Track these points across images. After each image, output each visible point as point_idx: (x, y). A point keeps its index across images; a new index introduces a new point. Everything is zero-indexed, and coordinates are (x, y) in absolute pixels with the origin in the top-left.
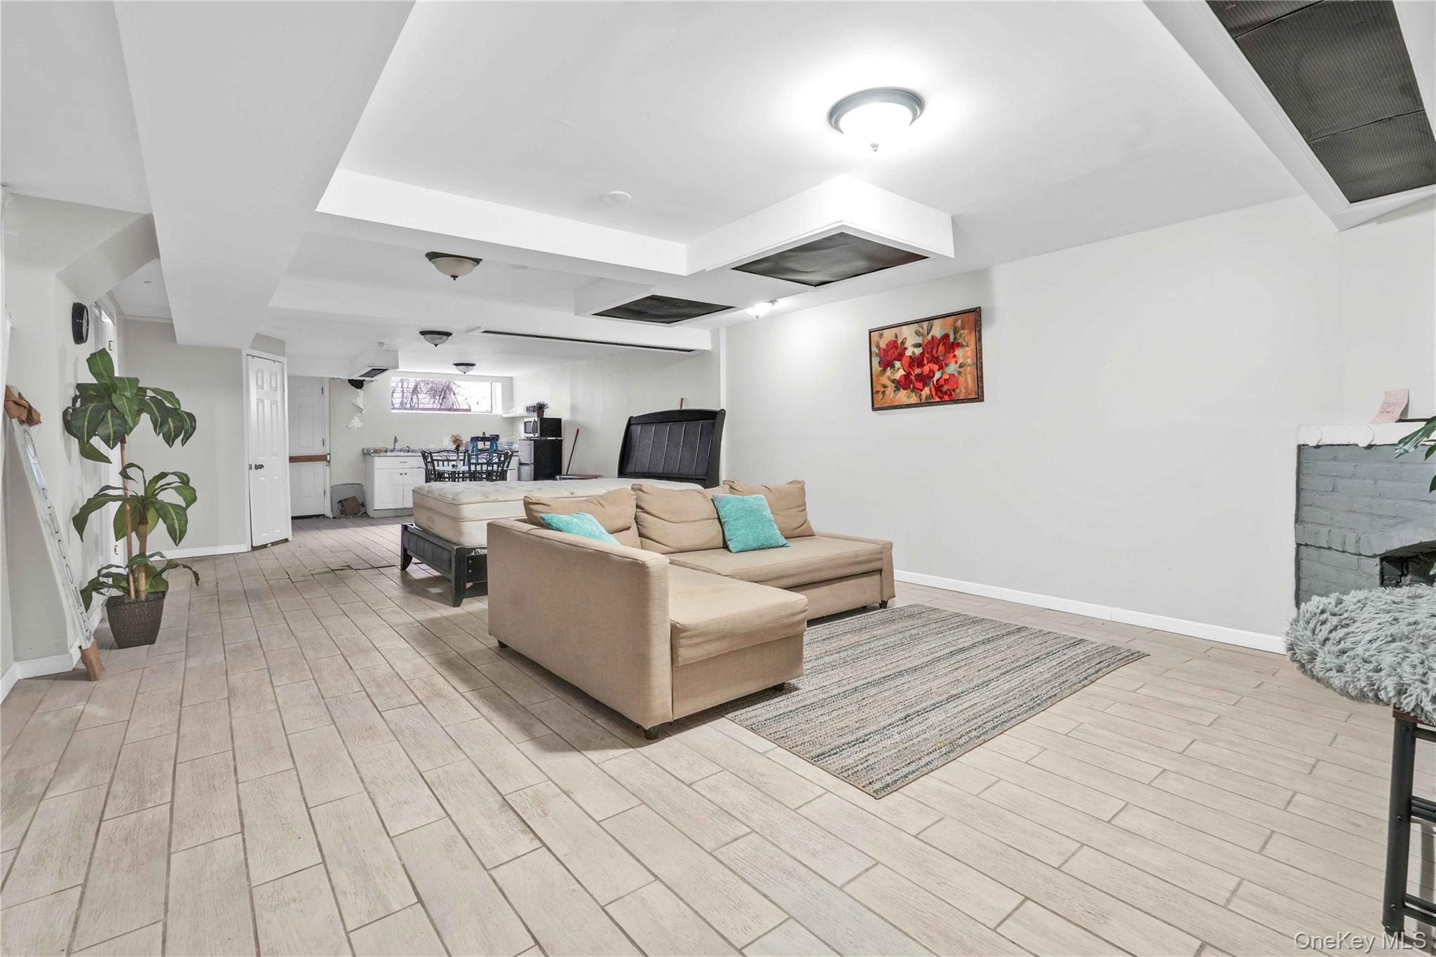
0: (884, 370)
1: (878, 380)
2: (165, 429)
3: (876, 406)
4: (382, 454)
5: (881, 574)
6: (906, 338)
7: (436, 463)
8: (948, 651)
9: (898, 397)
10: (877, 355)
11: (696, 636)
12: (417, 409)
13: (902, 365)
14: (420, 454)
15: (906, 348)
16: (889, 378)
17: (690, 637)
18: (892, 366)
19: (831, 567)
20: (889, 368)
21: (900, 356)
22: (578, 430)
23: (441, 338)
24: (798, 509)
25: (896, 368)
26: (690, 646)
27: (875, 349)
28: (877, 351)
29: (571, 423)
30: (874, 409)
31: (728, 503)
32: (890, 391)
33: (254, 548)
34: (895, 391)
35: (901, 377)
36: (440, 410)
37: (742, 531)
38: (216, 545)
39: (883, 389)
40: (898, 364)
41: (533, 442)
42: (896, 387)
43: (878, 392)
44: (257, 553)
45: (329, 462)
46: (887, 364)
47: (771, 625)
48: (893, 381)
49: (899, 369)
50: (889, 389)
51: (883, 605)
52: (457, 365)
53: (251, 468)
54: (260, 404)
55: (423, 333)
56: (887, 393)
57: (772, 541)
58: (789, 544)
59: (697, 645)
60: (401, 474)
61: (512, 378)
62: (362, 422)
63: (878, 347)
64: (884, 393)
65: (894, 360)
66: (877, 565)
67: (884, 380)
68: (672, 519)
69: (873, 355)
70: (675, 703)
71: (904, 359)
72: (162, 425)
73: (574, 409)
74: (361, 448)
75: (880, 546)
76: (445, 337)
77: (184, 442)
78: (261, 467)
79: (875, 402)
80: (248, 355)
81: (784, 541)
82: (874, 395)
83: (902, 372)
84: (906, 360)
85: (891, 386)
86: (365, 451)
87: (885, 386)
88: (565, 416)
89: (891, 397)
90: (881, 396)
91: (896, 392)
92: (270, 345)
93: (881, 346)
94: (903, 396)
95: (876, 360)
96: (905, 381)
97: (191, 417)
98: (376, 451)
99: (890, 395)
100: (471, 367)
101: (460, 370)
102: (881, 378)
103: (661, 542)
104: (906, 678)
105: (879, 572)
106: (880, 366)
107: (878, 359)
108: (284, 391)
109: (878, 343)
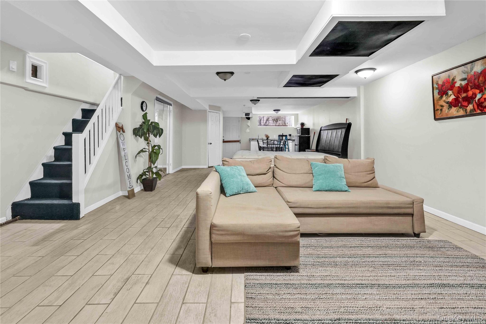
0: (442, 97)
1: (438, 103)
2: (154, 133)
3: (437, 117)
4: (254, 140)
5: (413, 217)
6: (455, 76)
7: (264, 144)
8: (429, 282)
9: (450, 112)
10: (437, 89)
11: (222, 230)
12: (269, 126)
13: (453, 93)
15: (456, 82)
16: (444, 101)
17: (218, 230)
18: (447, 94)
19: (367, 207)
20: (444, 96)
21: (452, 87)
22: (315, 133)
23: (256, 102)
24: (366, 173)
25: (449, 95)
26: (218, 234)
27: (435, 86)
28: (437, 86)
29: (313, 129)
30: (436, 119)
31: (317, 166)
32: (445, 109)
33: (209, 167)
34: (448, 109)
35: (452, 99)
36: (276, 126)
37: (320, 181)
38: (200, 165)
39: (441, 108)
40: (450, 92)
41: (298, 137)
42: (449, 106)
43: (438, 110)
45: (240, 142)
46: (443, 92)
47: (269, 234)
48: (447, 103)
49: (451, 95)
50: (445, 107)
51: (417, 235)
52: (274, 110)
53: (208, 144)
54: (212, 126)
55: (251, 101)
56: (443, 110)
57: (337, 188)
58: (350, 191)
59: (222, 235)
61: (298, 114)
62: (249, 130)
63: (437, 84)
64: (441, 110)
65: (448, 90)
66: (409, 211)
67: (442, 103)
68: (288, 172)
69: (434, 89)
70: (213, 259)
71: (454, 89)
72: (153, 132)
73: (314, 124)
75: (412, 200)
76: (257, 101)
77: (160, 136)
78: (211, 143)
79: (436, 115)
80: (208, 111)
81: (347, 188)
82: (436, 112)
83: (453, 97)
84: (455, 89)
85: (446, 106)
86: (250, 139)
87: (442, 106)
88: (311, 127)
89: (446, 112)
90: (440, 112)
91: (450, 109)
92: (215, 108)
93: (439, 83)
94: (454, 111)
95: (436, 92)
96: (455, 102)
97: (162, 130)
99: (445, 111)
100: (279, 111)
101: (275, 112)
102: (440, 102)
103: (281, 181)
104: (374, 291)
105: (412, 216)
106: (439, 95)
107: (438, 91)
108: (220, 121)
109: (437, 82)
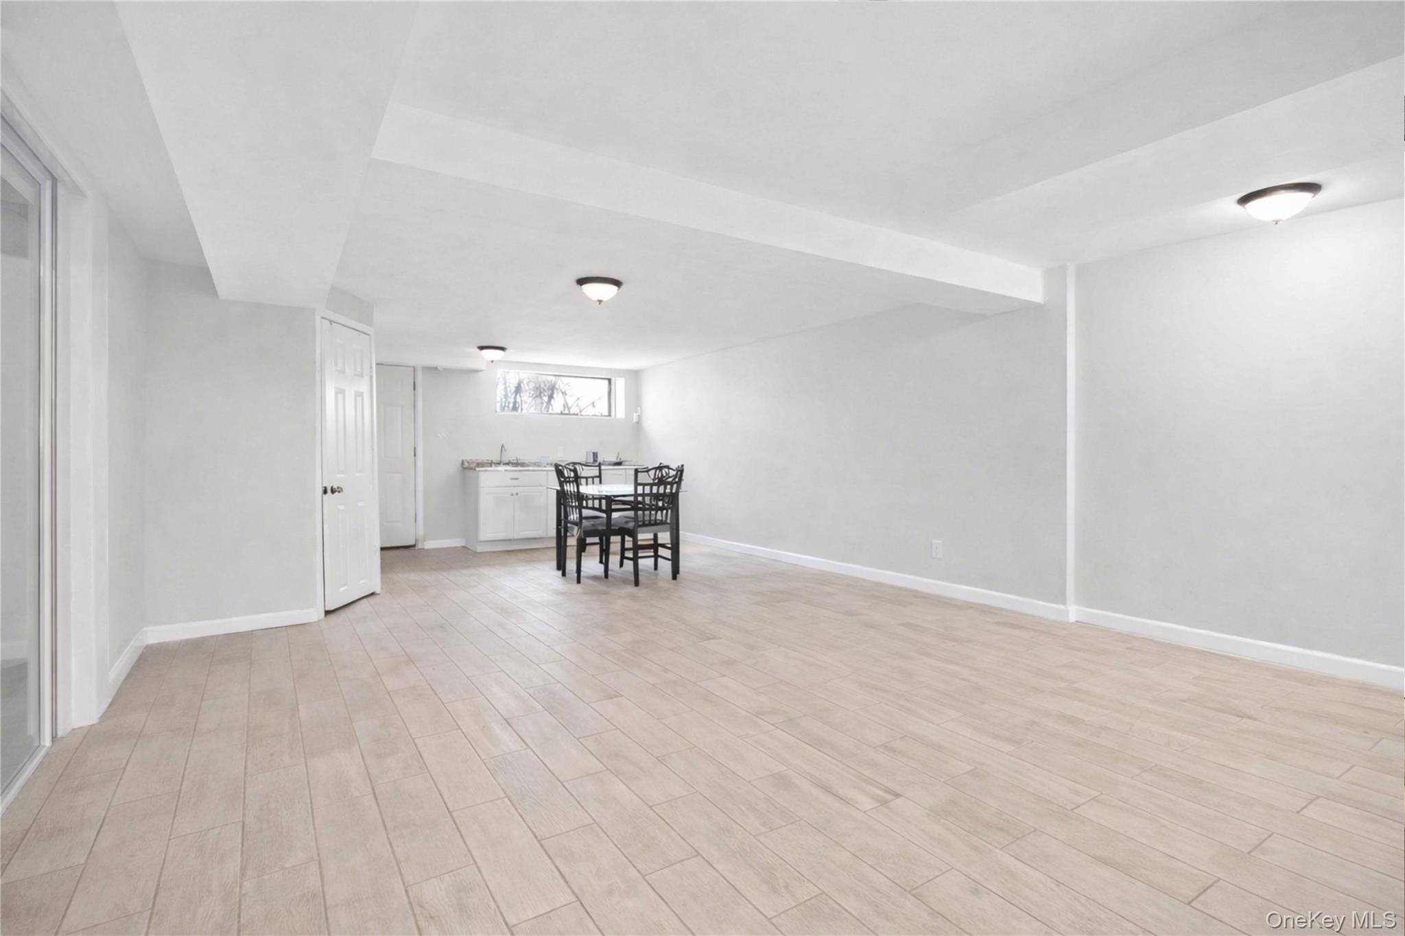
4: (488, 468)
14: (554, 469)
33: (327, 613)
44: (333, 617)
53: (325, 492)
54: (340, 396)
60: (512, 495)
74: (461, 460)
78: (340, 490)
80: (322, 318)
86: (466, 465)
98: (479, 465)
108: (371, 377)
